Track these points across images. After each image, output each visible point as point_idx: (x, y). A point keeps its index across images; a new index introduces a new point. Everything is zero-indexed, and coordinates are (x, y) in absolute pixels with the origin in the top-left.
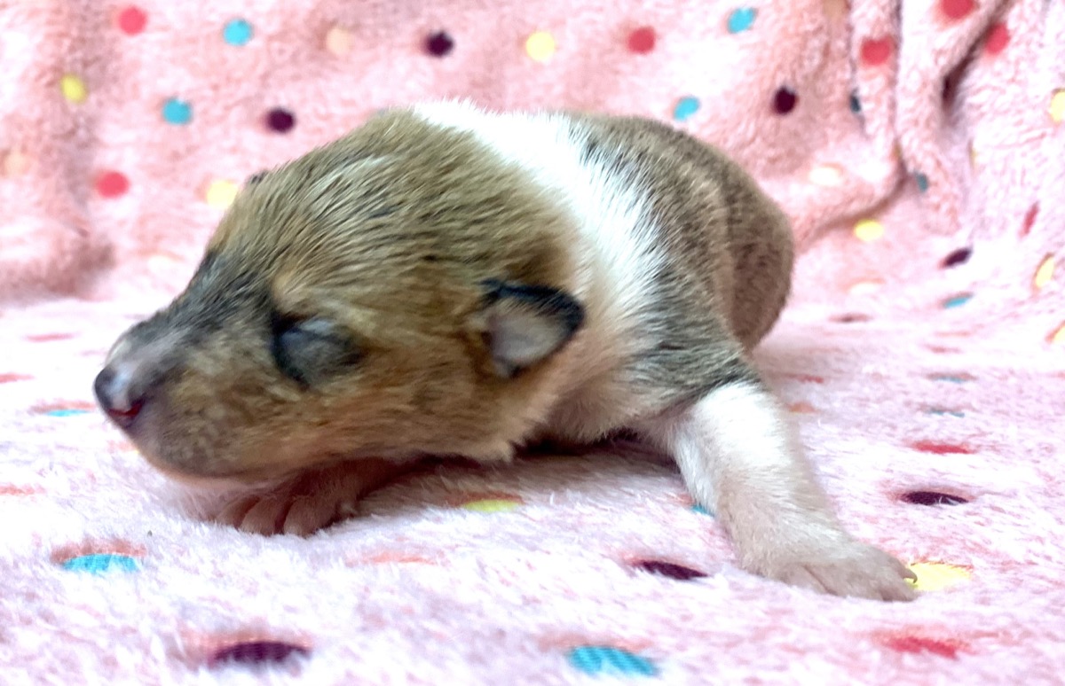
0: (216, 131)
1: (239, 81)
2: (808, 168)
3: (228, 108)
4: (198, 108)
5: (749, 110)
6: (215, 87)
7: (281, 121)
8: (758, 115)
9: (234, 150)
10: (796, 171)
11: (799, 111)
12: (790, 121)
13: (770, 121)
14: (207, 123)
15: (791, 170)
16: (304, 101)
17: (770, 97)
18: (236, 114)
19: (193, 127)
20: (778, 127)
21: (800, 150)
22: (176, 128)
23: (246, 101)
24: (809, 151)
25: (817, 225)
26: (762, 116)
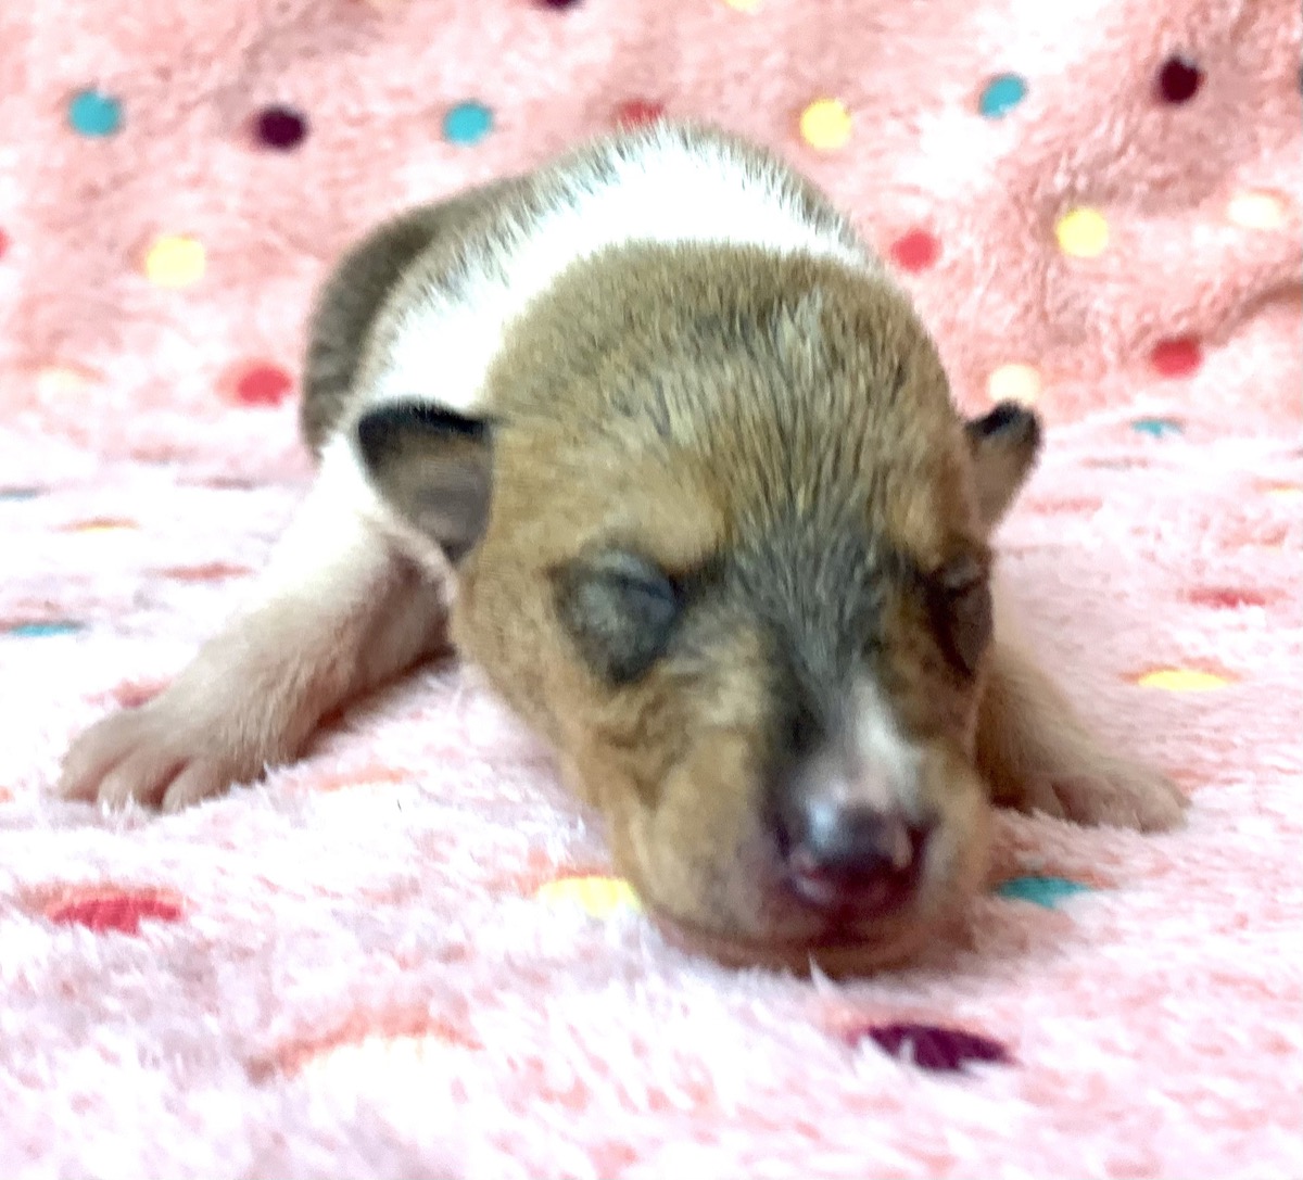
0: (163, 147)
1: (207, 61)
2: (1225, 197)
3: (185, 108)
4: (133, 107)
5: (1115, 98)
6: (164, 73)
7: (281, 130)
8: (1129, 107)
9: (196, 182)
10: (1205, 202)
11: (1206, 97)
12: (1187, 116)
13: (1152, 118)
14: (150, 134)
15: (1194, 202)
16: (321, 94)
17: (1151, 75)
18: (201, 118)
19: (122, 142)
20: (1166, 128)
21: (1209, 166)
22: (92, 143)
23: (221, 97)
24: (1227, 167)
25: (1244, 297)
26: (1137, 107)
